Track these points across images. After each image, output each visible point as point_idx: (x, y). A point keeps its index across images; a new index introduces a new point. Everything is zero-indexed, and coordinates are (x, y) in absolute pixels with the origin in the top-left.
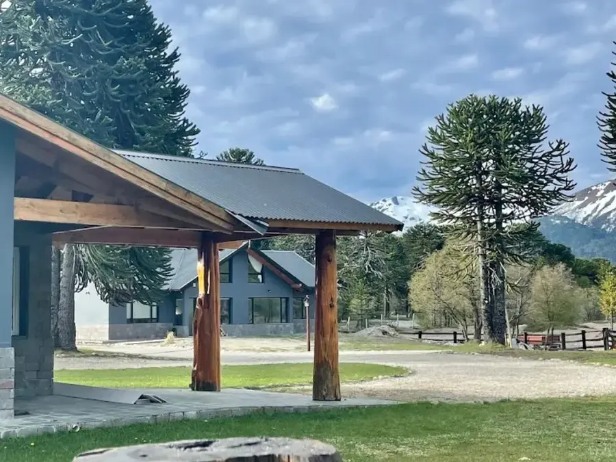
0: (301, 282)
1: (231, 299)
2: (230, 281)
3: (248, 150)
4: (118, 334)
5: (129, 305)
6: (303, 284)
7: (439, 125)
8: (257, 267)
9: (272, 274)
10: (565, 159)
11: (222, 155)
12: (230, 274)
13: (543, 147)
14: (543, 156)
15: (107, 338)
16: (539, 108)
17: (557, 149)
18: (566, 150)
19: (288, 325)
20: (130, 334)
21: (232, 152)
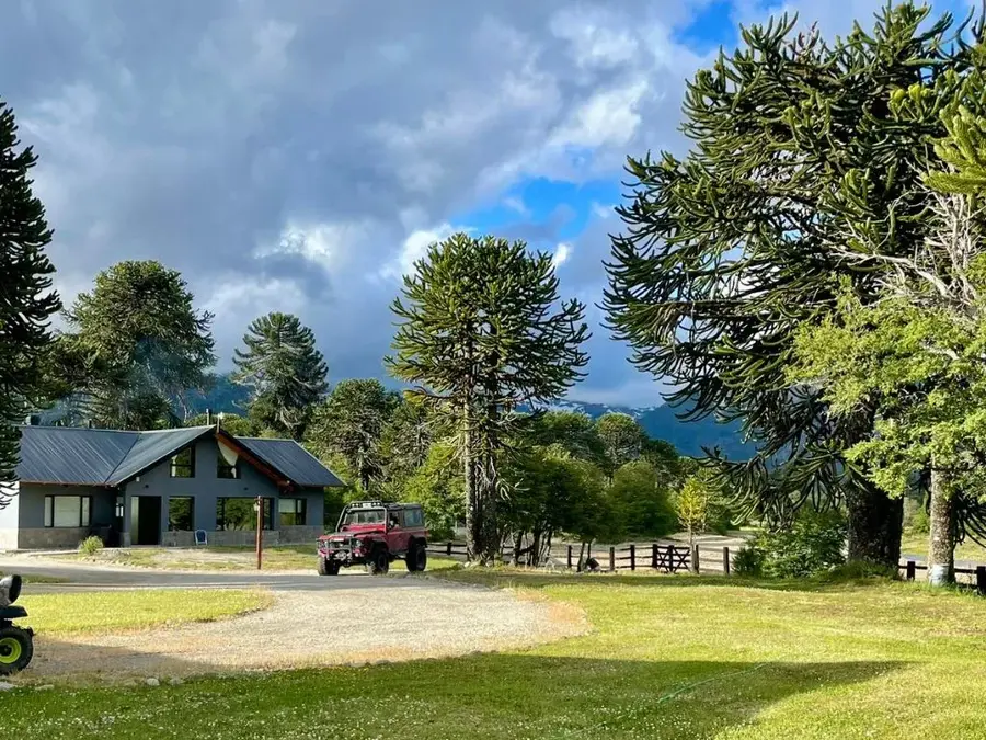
0: (289, 479)
1: (193, 498)
2: (193, 475)
3: (292, 316)
4: (32, 541)
5: (48, 500)
6: (292, 481)
7: (420, 275)
8: (230, 458)
9: (251, 466)
10: (577, 325)
11: (258, 321)
12: (192, 468)
13: (554, 309)
14: (551, 321)
15: (15, 546)
16: (547, 256)
17: (570, 312)
18: (582, 313)
19: (271, 533)
20: (50, 541)
21: (273, 317)
